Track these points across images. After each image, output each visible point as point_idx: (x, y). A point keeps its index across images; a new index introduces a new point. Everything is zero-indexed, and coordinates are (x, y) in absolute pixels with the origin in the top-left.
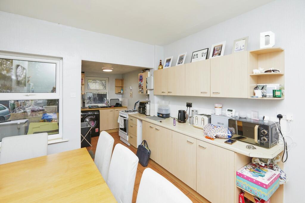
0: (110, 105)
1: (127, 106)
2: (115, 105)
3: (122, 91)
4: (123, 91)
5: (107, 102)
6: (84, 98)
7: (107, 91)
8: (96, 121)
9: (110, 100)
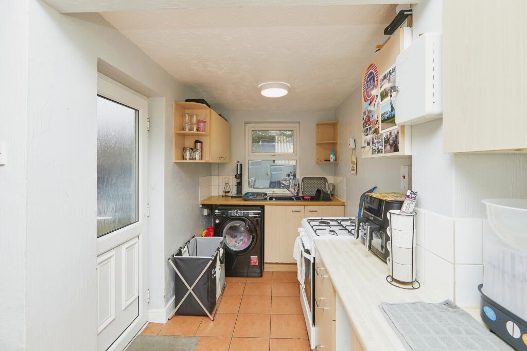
0: (301, 194)
1: (345, 201)
2: (314, 193)
3: (332, 156)
4: (335, 155)
5: (295, 185)
6: (239, 173)
7: (295, 158)
8: (252, 237)
9: (303, 180)
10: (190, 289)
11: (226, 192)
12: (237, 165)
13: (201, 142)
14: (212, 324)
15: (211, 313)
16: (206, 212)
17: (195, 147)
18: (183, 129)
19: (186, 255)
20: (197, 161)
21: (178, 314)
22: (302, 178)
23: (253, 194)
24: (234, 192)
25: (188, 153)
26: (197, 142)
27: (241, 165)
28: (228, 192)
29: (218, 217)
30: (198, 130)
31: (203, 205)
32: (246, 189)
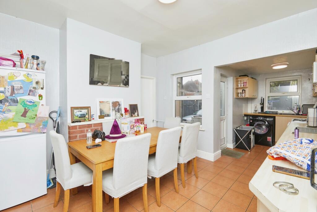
0: (301, 113)
5: (297, 109)
6: (262, 102)
7: (299, 94)
8: (268, 129)
9: (303, 105)
10: (241, 140)
11: (255, 111)
12: (261, 99)
13: (245, 90)
14: (249, 152)
15: (250, 149)
16: (245, 118)
17: (243, 92)
18: (238, 86)
19: (238, 129)
20: (244, 97)
21: (236, 147)
22: (302, 105)
23: (270, 112)
24: (260, 111)
25: (240, 94)
26: (243, 90)
27: (263, 99)
28: (257, 111)
29: (251, 119)
30: (243, 86)
31: (244, 115)
32: (266, 109)
